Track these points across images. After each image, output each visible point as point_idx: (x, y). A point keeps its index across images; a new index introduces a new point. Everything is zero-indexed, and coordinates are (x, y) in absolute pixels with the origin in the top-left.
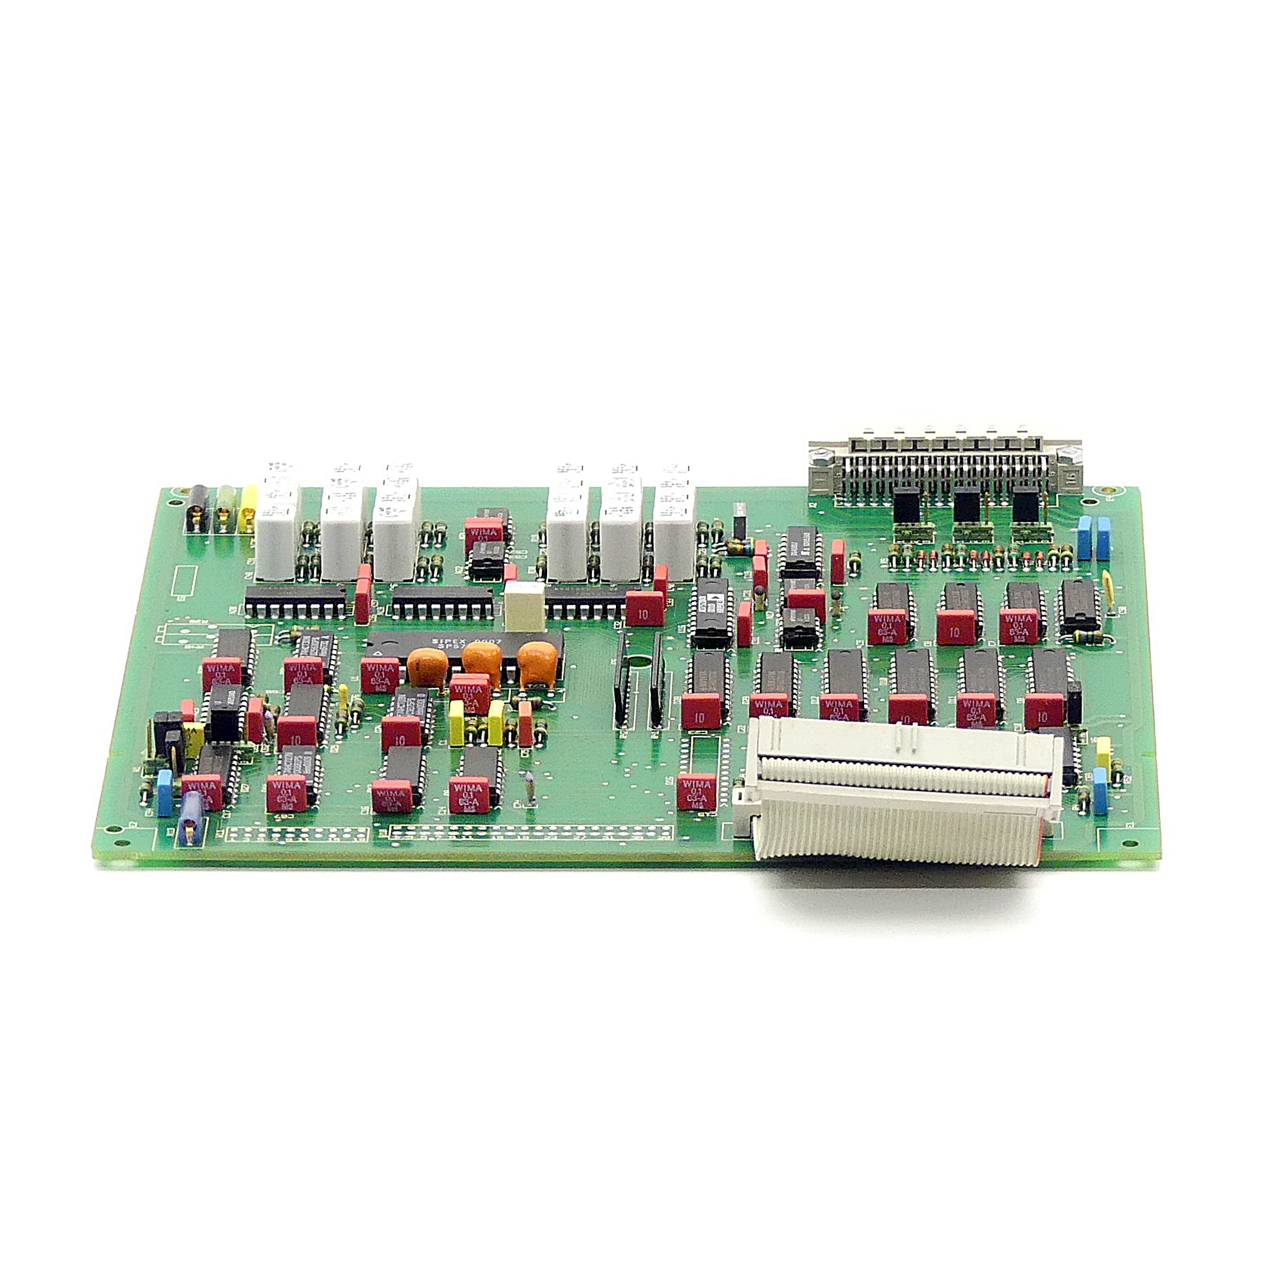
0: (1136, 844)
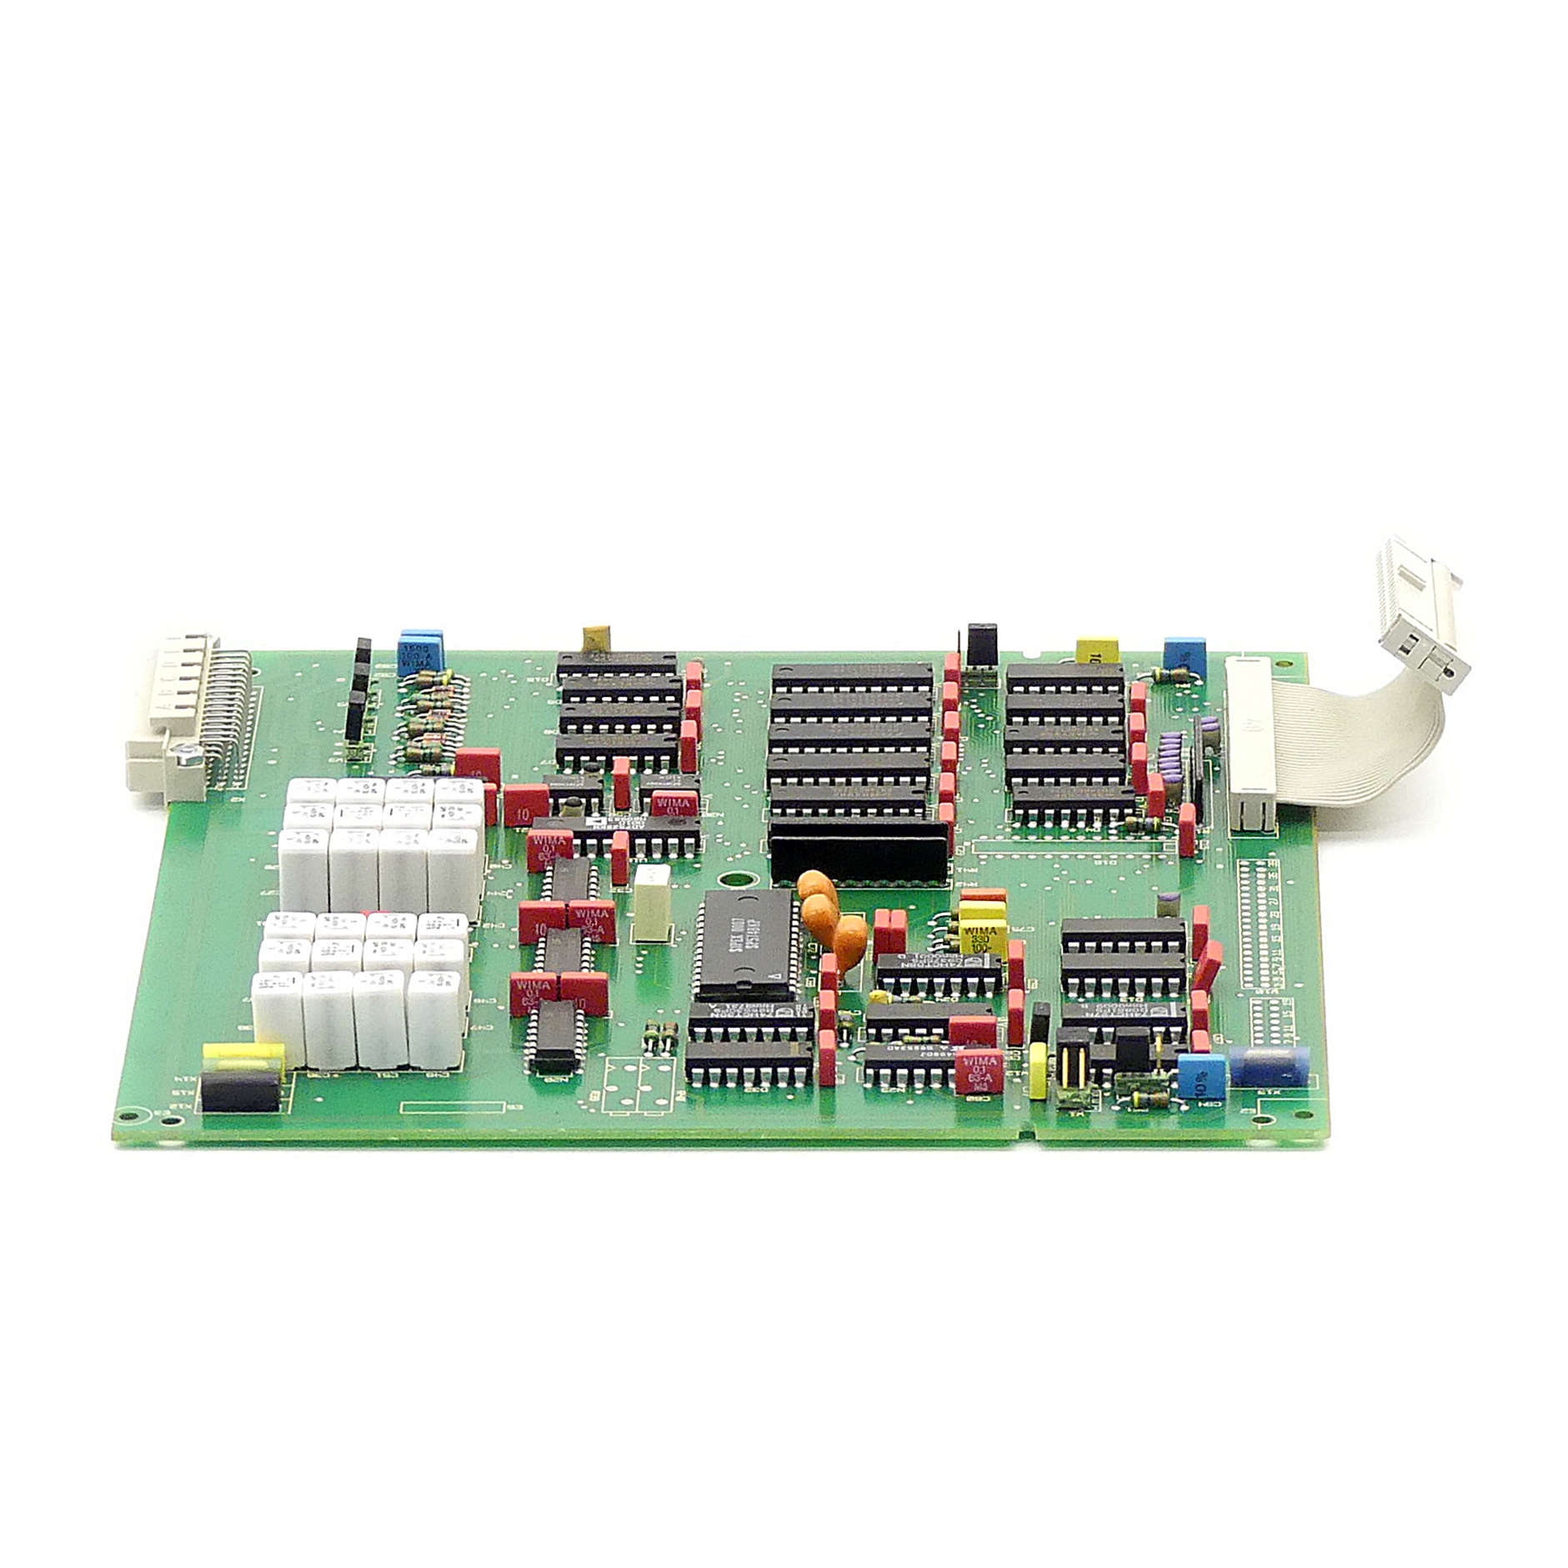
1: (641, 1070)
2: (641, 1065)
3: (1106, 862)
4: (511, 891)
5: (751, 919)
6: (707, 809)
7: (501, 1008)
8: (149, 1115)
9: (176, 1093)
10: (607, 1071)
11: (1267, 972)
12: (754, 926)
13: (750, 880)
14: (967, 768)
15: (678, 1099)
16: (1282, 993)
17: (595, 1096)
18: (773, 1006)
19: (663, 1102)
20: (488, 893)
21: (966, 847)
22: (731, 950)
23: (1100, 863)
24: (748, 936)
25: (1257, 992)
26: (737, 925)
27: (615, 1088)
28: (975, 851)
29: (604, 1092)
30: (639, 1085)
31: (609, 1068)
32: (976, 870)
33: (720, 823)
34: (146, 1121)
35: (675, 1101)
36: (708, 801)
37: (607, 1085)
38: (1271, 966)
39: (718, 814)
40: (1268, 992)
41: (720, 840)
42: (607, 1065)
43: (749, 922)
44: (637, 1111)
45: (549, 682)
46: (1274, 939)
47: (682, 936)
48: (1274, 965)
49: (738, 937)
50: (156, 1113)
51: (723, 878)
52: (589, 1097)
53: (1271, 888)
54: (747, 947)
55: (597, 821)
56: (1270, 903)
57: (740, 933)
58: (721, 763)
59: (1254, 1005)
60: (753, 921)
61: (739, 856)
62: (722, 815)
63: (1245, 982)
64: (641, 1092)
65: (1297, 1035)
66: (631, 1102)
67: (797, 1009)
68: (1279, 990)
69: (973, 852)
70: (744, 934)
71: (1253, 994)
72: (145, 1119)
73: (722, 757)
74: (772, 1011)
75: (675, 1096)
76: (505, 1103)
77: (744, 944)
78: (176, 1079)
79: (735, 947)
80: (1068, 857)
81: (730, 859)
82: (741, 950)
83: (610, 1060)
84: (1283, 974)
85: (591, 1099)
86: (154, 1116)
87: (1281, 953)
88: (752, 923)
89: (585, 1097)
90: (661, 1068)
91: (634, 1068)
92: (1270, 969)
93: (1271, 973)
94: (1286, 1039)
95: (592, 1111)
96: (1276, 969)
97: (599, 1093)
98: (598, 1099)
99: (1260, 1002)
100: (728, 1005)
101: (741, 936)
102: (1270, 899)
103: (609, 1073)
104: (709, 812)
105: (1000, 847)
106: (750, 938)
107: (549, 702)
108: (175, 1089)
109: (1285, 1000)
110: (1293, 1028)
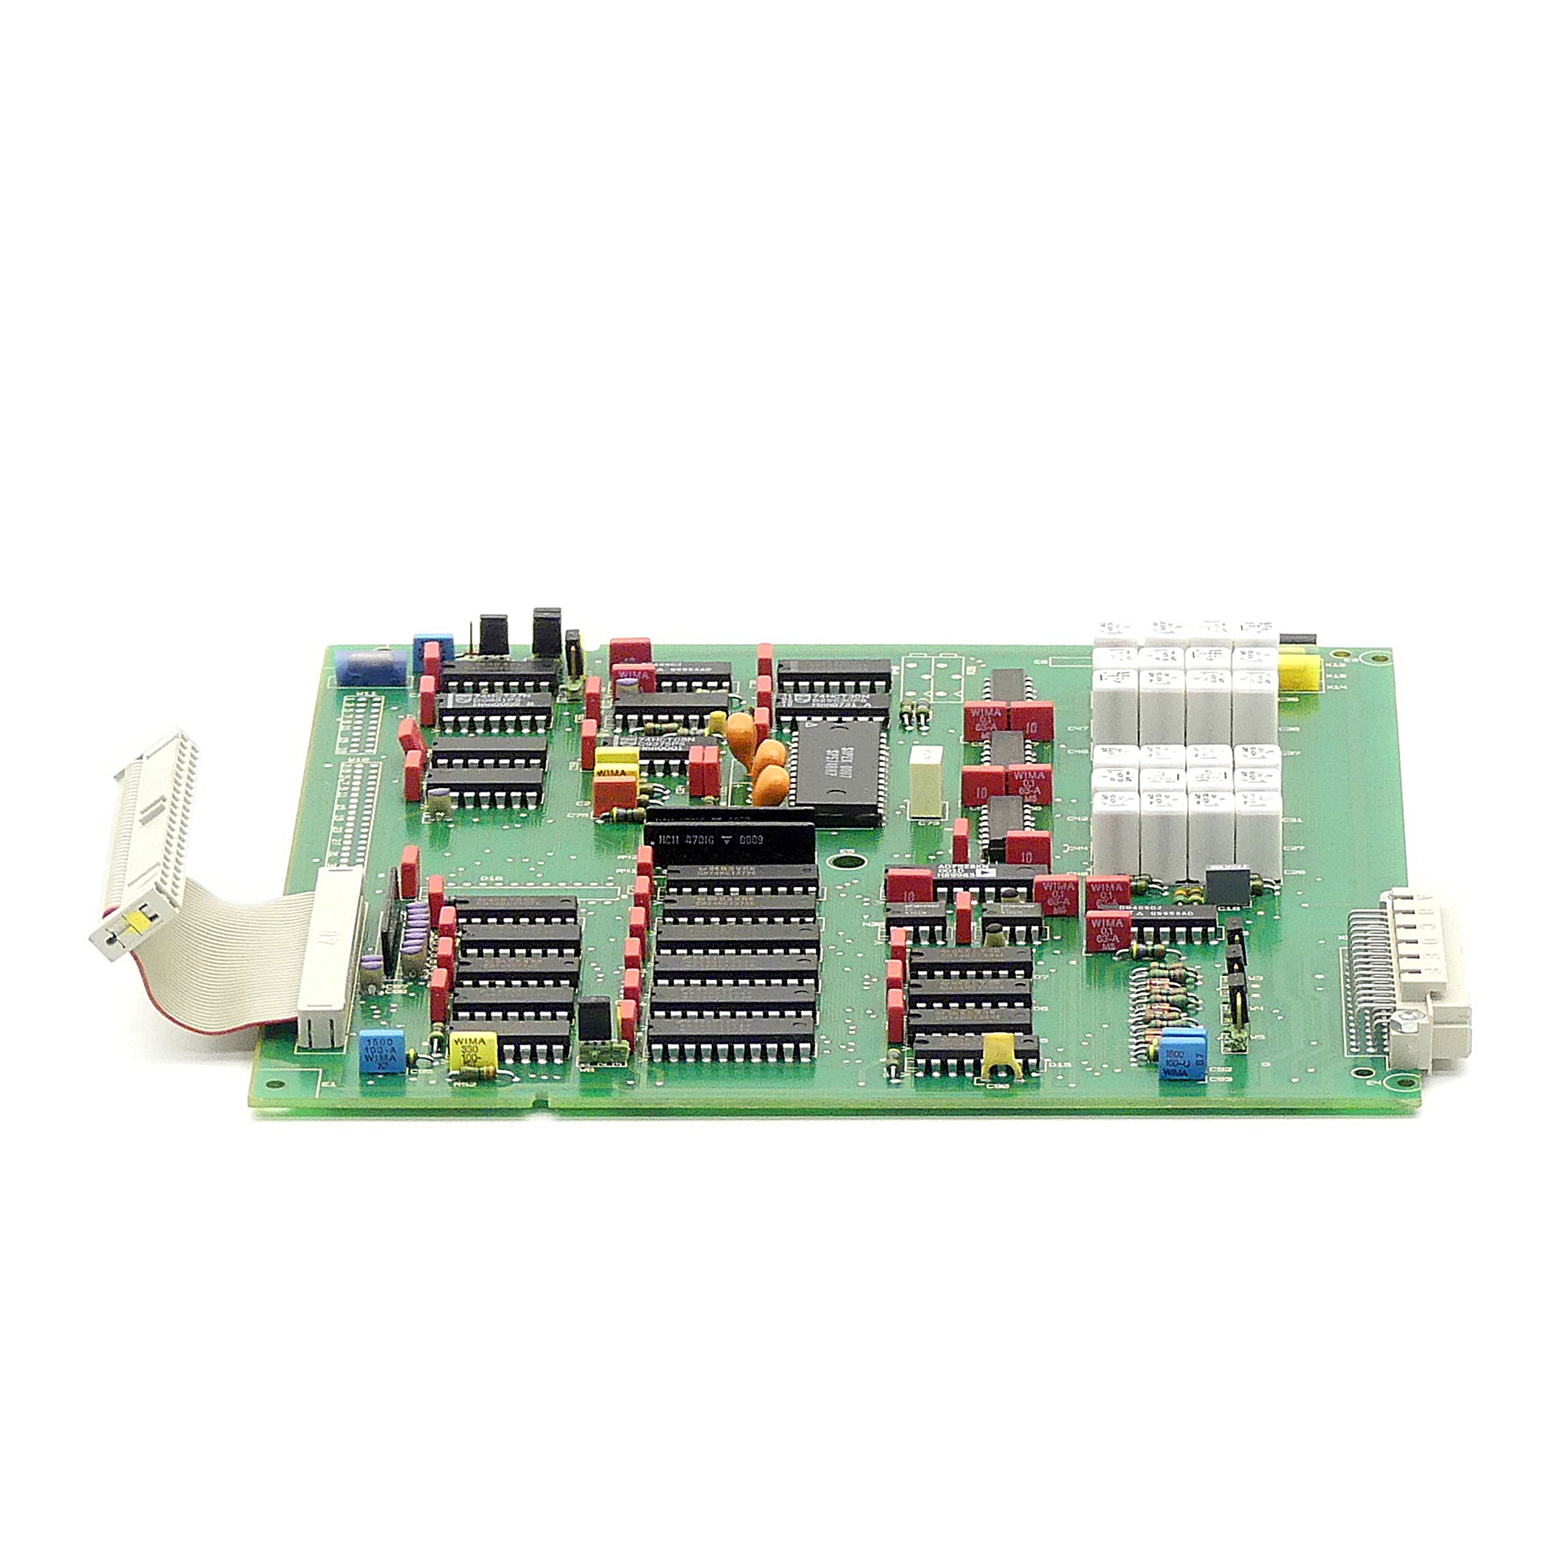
0: (268, 1085)
1: (932, 692)
2: (932, 696)
3: (492, 879)
4: (1065, 851)
5: (833, 777)
6: (880, 930)
7: (1063, 746)
8: (1362, 658)
9: (1343, 676)
10: (962, 691)
11: (355, 777)
12: (831, 769)
13: (837, 862)
14: (618, 972)
15: (898, 668)
16: (345, 758)
17: (971, 670)
18: (813, 705)
19: (911, 665)
20: (1086, 848)
21: (626, 894)
22: (852, 749)
23: (497, 879)
24: (837, 761)
25: (368, 759)
26: (847, 771)
27: (954, 677)
28: (617, 890)
29: (963, 674)
30: (932, 680)
31: (960, 694)
32: (618, 871)
33: (866, 917)
34: (1364, 654)
35: (900, 666)
36: (879, 939)
37: (960, 679)
38: (351, 783)
39: (869, 925)
40: (358, 759)
41: (866, 899)
42: (962, 696)
43: (836, 775)
44: (933, 658)
45: (1048, 1063)
46: (343, 807)
47: (900, 810)
48: (348, 783)
49: (846, 761)
50: (1356, 660)
51: (862, 864)
52: (977, 669)
53: (336, 854)
54: (837, 752)
55: (986, 873)
56: (340, 840)
57: (844, 764)
58: (867, 977)
59: (373, 748)
60: (832, 775)
61: (847, 884)
62: (864, 924)
63: (377, 768)
64: (930, 674)
65: (339, 722)
66: (939, 665)
67: (792, 702)
68: (347, 761)
69: (619, 888)
70: (840, 764)
71: (372, 758)
72: (1366, 655)
73: (866, 983)
74: (814, 700)
75: (900, 670)
76: (1050, 665)
77: (840, 754)
78: (1345, 687)
79: (849, 752)
80: (528, 884)
81: (855, 881)
82: (844, 749)
83: (960, 700)
84: (341, 776)
85: (975, 668)
86: (1357, 657)
87: (338, 795)
88: (833, 772)
89: (979, 669)
90: (914, 694)
91: (938, 694)
92: (353, 780)
93: (352, 777)
94: (350, 719)
95: (972, 659)
96: (346, 780)
97: (968, 673)
98: (968, 668)
99: (367, 751)
100: (854, 706)
101: (843, 761)
102: (340, 844)
103: (960, 689)
104: (877, 927)
105: (593, 893)
106: (834, 760)
107: (1046, 1041)
108: (1343, 679)
109: (344, 752)
110: (341, 728)
